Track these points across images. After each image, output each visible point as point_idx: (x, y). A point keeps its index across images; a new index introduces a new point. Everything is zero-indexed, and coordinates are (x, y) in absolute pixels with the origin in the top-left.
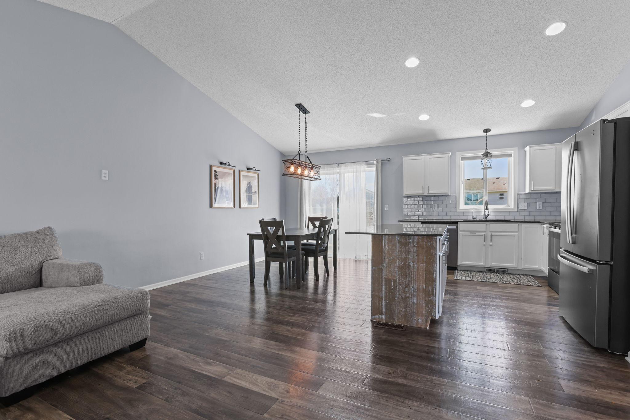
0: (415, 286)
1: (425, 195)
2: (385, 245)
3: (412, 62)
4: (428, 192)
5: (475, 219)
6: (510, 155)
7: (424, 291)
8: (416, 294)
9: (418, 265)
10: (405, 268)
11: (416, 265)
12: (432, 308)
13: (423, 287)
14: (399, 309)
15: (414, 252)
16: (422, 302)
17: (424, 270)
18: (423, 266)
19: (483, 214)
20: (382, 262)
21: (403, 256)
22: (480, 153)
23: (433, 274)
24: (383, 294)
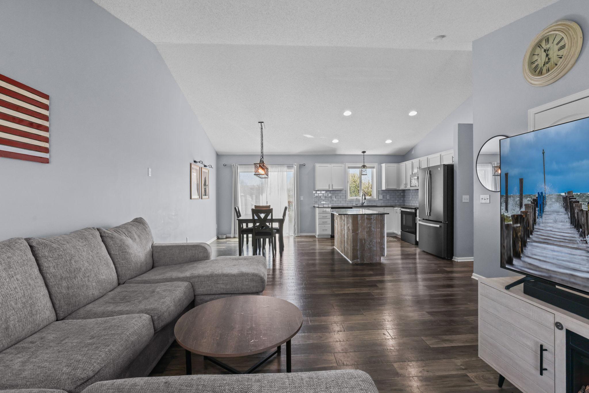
0: (375, 241)
1: (330, 190)
2: (359, 220)
3: (347, 113)
4: (333, 188)
5: (357, 205)
6: (374, 168)
7: (379, 243)
8: (375, 245)
9: (376, 229)
10: (370, 233)
11: (375, 230)
12: (383, 251)
13: (378, 241)
14: (367, 254)
15: (374, 223)
16: (379, 249)
17: (379, 232)
18: (379, 230)
19: (361, 202)
20: (357, 230)
21: (369, 226)
22: (361, 165)
23: (383, 234)
24: (358, 248)
